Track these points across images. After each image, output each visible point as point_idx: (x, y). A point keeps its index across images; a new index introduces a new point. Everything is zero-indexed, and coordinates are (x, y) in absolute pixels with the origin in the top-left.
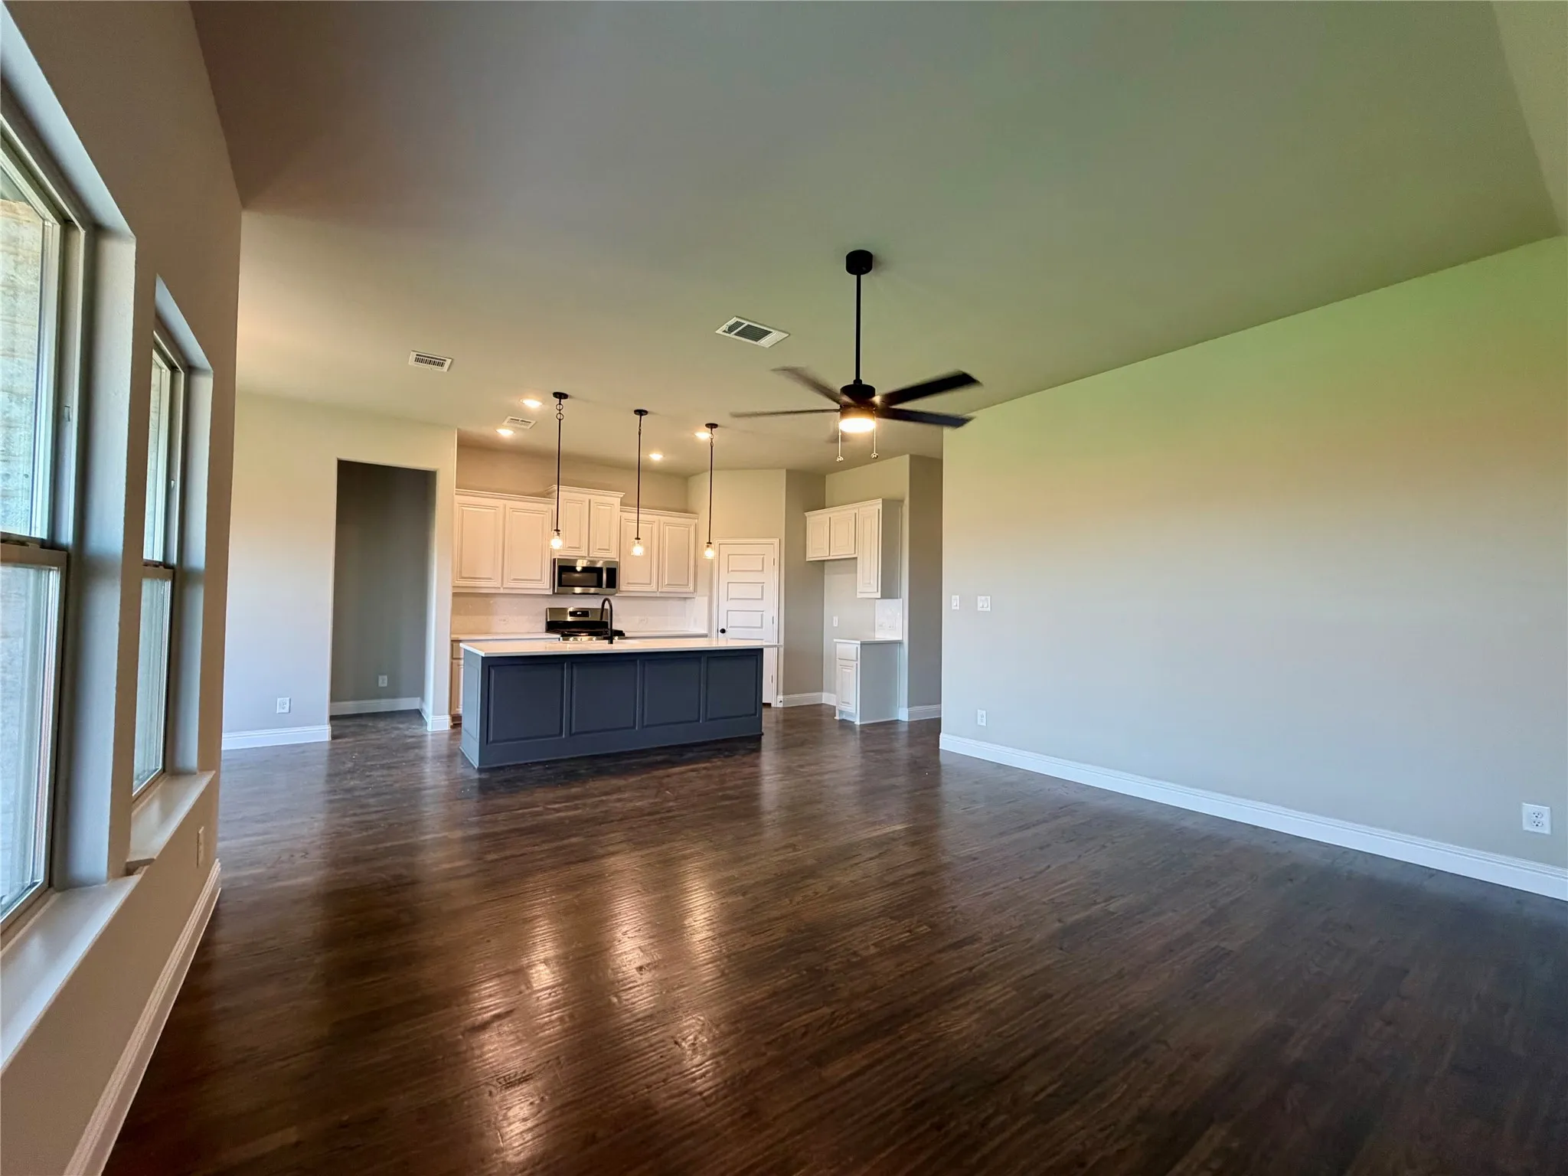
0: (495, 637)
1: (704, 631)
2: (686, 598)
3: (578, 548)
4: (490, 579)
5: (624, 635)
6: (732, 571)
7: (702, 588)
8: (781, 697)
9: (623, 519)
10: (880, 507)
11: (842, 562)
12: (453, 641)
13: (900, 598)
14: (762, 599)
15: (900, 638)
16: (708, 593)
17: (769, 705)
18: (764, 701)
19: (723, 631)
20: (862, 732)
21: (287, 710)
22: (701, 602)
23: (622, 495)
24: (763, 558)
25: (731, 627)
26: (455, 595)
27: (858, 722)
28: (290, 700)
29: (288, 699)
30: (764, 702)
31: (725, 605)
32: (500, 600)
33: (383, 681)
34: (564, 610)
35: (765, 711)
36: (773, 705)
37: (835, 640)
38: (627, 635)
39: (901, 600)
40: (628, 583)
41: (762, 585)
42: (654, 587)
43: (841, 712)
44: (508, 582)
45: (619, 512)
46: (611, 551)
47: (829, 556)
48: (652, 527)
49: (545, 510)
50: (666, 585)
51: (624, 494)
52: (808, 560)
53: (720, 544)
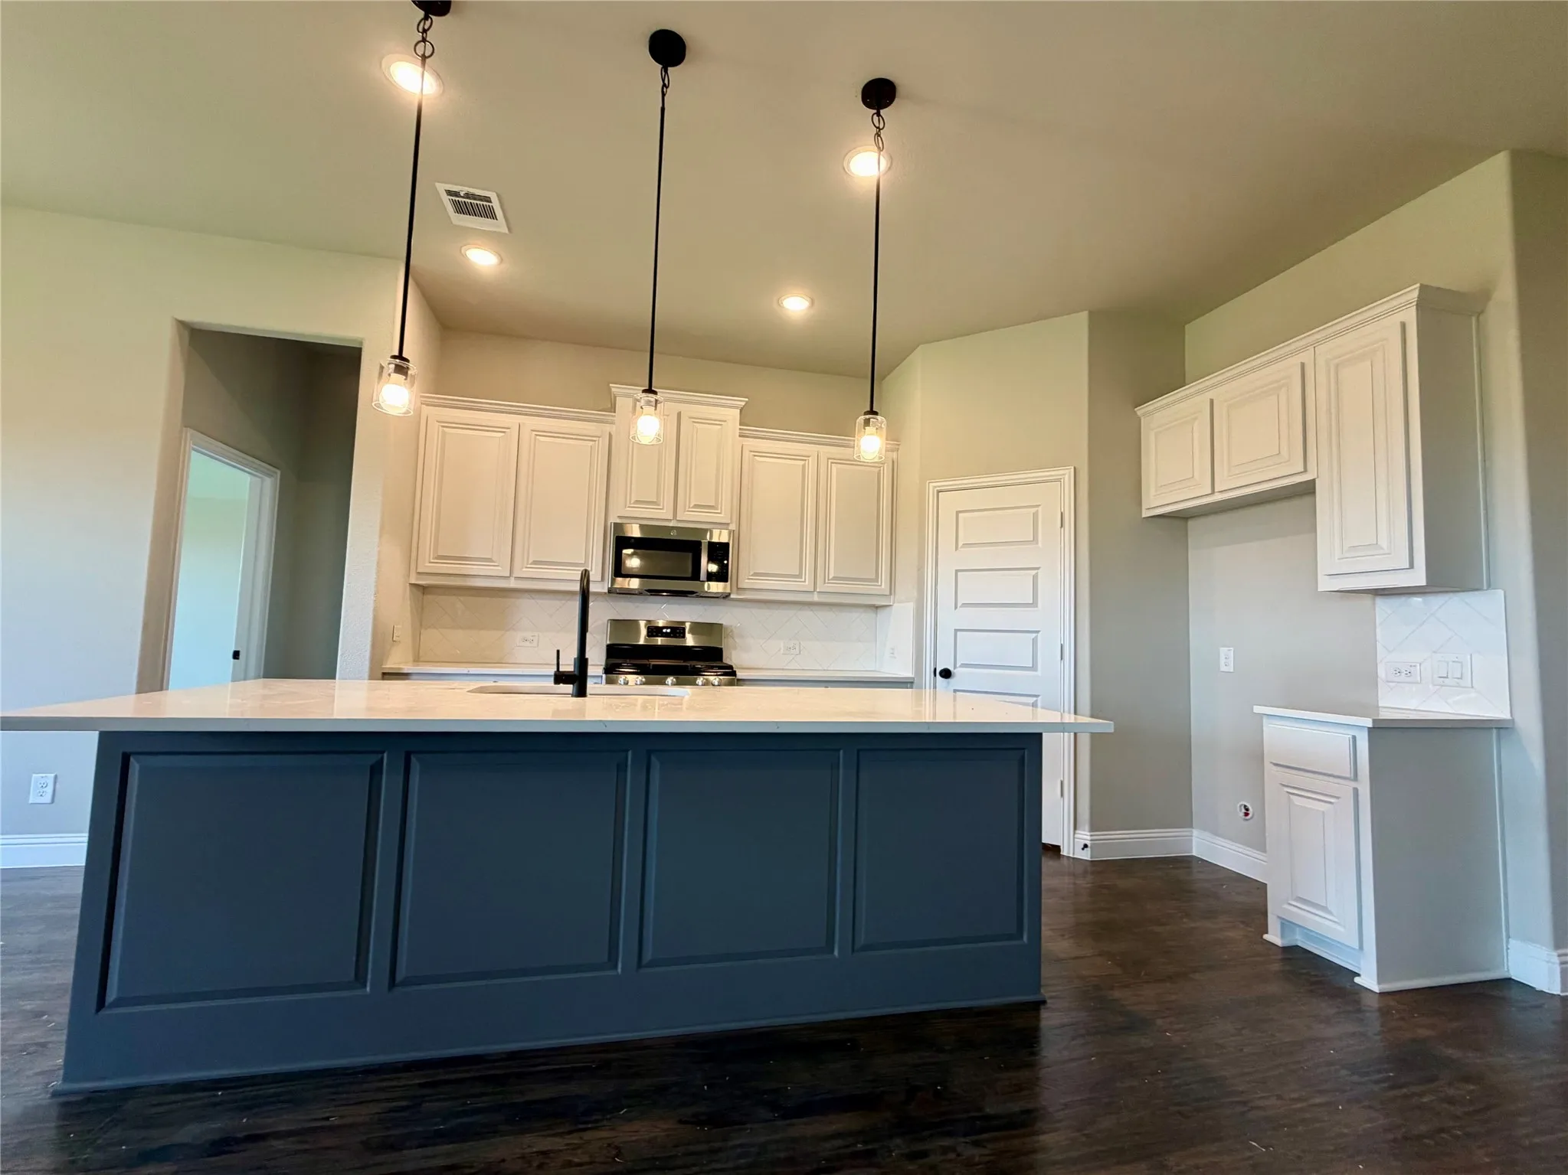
0: (473, 670)
1: (907, 673)
2: (877, 608)
3: (654, 503)
4: (490, 560)
5: (734, 674)
6: (965, 545)
7: (906, 586)
8: (1085, 836)
9: (746, 454)
10: (1410, 316)
13: (1501, 587)
14: (1034, 604)
15: (1510, 714)
16: (915, 594)
17: (1056, 849)
18: (1047, 838)
19: (946, 674)
20: (1384, 1012)
21: (47, 798)
22: (902, 612)
23: (741, 402)
24: (1035, 515)
25: (963, 666)
27: (1369, 979)
28: (56, 777)
29: (53, 775)
30: (1045, 840)
31: (949, 619)
32: (525, 604)
34: (634, 624)
35: (1048, 864)
36: (1064, 852)
37: (1257, 709)
38: (740, 674)
39: (1505, 594)
40: (756, 574)
41: (1034, 572)
42: (807, 583)
43: (1286, 925)
44: (522, 568)
45: (740, 436)
46: (719, 511)
47: (1213, 492)
48: (804, 466)
49: (599, 434)
50: (831, 580)
51: (747, 400)
52: (1145, 514)
53: (939, 492)
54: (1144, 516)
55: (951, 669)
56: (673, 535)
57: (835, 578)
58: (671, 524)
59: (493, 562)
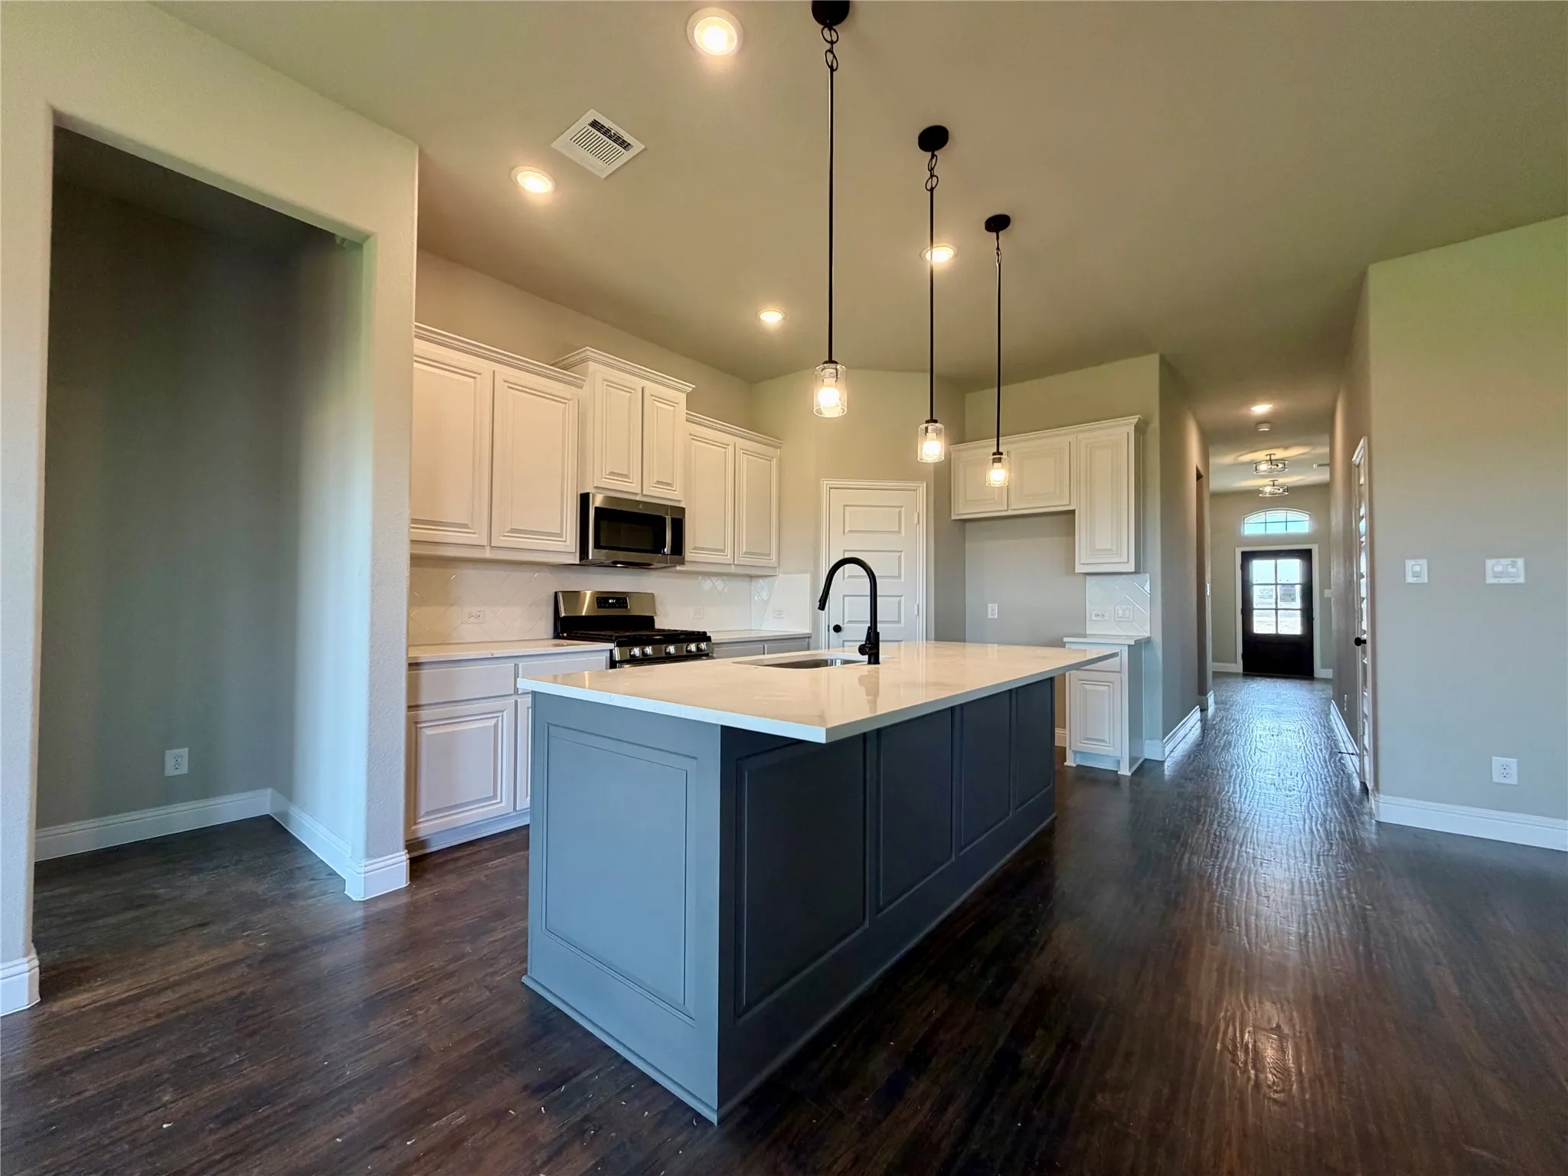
1: (807, 630)
2: (751, 577)
3: (626, 476)
4: (465, 526)
6: (850, 531)
7: (794, 560)
9: (689, 437)
11: (984, 523)
12: (414, 666)
13: (1145, 572)
14: (899, 576)
15: (1147, 634)
16: (811, 567)
19: (837, 629)
23: (689, 387)
24: (898, 513)
25: (849, 622)
26: (416, 560)
32: (470, 574)
33: (177, 762)
39: (1148, 575)
41: (896, 554)
42: (728, 557)
44: (500, 536)
45: (687, 420)
46: (674, 489)
47: (1007, 510)
48: (725, 452)
49: (569, 397)
50: (744, 554)
51: (694, 386)
52: (954, 517)
53: (830, 488)
54: (952, 518)
55: (841, 625)
56: (640, 509)
57: (746, 553)
58: (638, 498)
59: (468, 528)
